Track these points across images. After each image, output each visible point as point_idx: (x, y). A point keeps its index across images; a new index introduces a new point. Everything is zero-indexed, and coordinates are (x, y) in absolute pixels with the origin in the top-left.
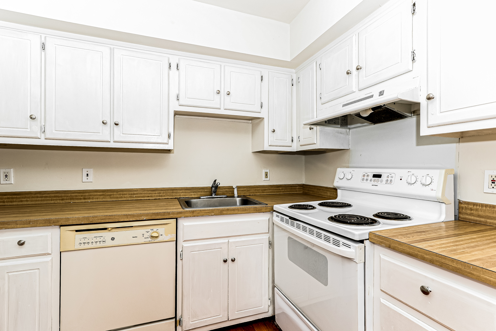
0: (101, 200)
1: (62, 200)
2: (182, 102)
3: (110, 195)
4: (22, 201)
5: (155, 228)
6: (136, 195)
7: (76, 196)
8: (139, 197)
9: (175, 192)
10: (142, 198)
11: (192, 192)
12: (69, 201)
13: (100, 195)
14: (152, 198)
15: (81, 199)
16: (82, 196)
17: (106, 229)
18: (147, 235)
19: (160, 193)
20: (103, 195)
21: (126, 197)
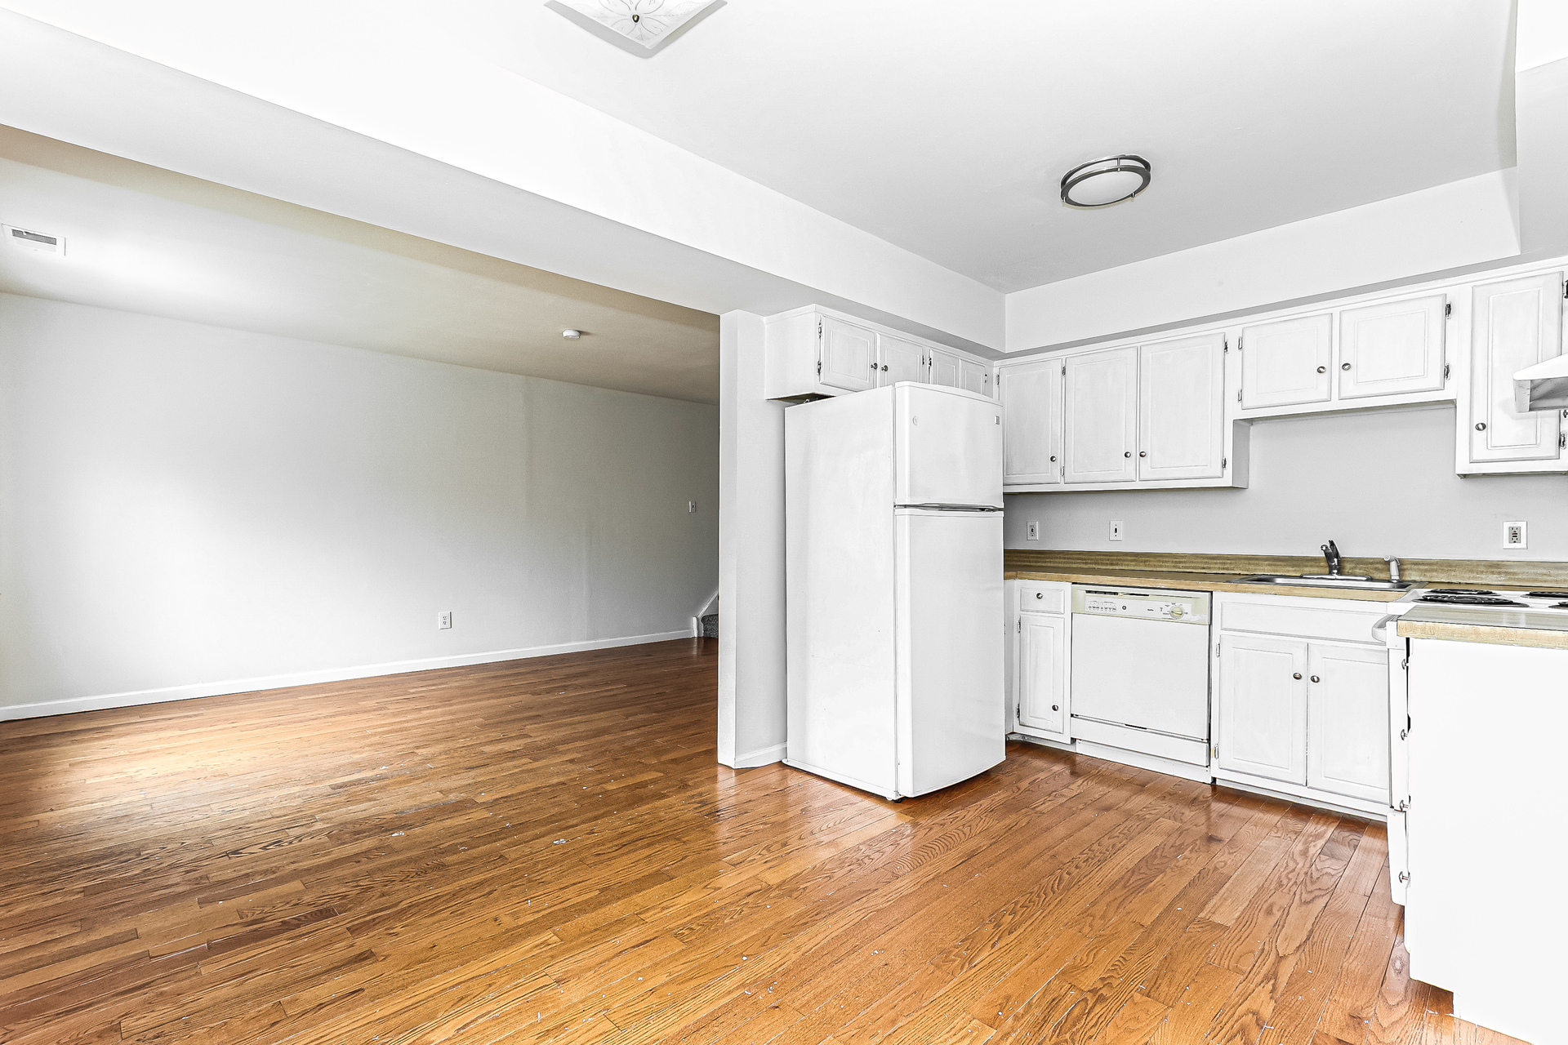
0: (1132, 568)
1: (1086, 563)
2: (1247, 402)
3: (1145, 561)
4: (1046, 562)
5: (1178, 602)
6: (1184, 565)
7: (1101, 559)
8: (1188, 568)
9: (1253, 564)
10: (1194, 571)
11: (1288, 565)
12: (1094, 566)
13: (1132, 561)
14: (1210, 572)
15: (1107, 564)
16: (1108, 560)
17: (1115, 593)
18: (1166, 610)
19: (1225, 563)
20: (1134, 561)
21: (1168, 567)
